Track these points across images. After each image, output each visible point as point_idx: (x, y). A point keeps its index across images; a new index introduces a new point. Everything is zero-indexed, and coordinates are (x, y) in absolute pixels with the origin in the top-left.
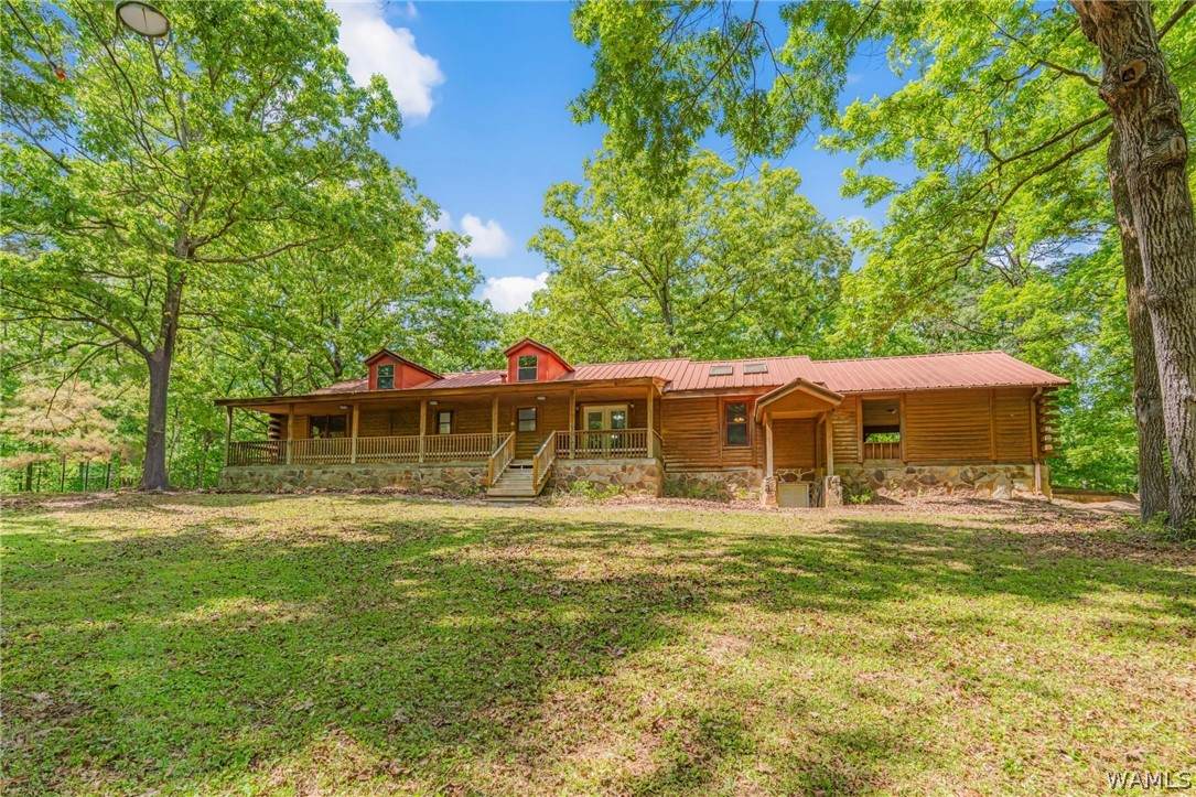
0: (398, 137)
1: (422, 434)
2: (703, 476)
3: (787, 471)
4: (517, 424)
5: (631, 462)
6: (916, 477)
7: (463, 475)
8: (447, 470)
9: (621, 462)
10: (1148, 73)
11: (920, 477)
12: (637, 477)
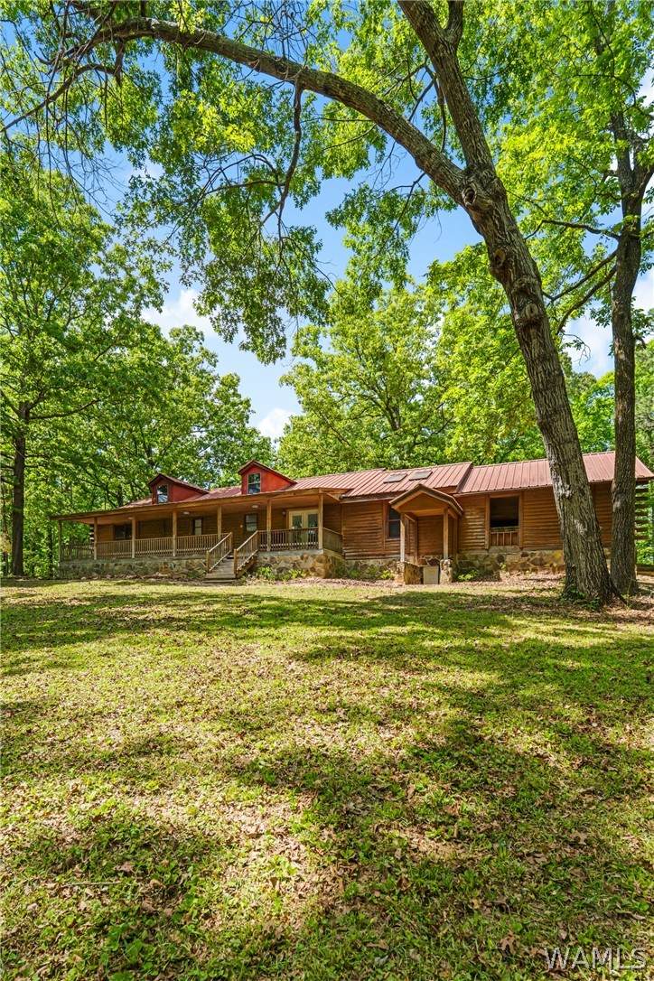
0: (161, 311)
1: (174, 537)
2: (371, 562)
3: (431, 557)
4: (245, 526)
5: (308, 552)
6: (529, 560)
7: (200, 565)
8: (190, 561)
9: (301, 552)
10: (507, 258)
11: (532, 559)
12: (310, 563)
